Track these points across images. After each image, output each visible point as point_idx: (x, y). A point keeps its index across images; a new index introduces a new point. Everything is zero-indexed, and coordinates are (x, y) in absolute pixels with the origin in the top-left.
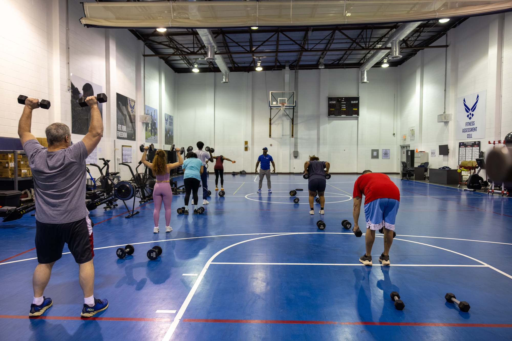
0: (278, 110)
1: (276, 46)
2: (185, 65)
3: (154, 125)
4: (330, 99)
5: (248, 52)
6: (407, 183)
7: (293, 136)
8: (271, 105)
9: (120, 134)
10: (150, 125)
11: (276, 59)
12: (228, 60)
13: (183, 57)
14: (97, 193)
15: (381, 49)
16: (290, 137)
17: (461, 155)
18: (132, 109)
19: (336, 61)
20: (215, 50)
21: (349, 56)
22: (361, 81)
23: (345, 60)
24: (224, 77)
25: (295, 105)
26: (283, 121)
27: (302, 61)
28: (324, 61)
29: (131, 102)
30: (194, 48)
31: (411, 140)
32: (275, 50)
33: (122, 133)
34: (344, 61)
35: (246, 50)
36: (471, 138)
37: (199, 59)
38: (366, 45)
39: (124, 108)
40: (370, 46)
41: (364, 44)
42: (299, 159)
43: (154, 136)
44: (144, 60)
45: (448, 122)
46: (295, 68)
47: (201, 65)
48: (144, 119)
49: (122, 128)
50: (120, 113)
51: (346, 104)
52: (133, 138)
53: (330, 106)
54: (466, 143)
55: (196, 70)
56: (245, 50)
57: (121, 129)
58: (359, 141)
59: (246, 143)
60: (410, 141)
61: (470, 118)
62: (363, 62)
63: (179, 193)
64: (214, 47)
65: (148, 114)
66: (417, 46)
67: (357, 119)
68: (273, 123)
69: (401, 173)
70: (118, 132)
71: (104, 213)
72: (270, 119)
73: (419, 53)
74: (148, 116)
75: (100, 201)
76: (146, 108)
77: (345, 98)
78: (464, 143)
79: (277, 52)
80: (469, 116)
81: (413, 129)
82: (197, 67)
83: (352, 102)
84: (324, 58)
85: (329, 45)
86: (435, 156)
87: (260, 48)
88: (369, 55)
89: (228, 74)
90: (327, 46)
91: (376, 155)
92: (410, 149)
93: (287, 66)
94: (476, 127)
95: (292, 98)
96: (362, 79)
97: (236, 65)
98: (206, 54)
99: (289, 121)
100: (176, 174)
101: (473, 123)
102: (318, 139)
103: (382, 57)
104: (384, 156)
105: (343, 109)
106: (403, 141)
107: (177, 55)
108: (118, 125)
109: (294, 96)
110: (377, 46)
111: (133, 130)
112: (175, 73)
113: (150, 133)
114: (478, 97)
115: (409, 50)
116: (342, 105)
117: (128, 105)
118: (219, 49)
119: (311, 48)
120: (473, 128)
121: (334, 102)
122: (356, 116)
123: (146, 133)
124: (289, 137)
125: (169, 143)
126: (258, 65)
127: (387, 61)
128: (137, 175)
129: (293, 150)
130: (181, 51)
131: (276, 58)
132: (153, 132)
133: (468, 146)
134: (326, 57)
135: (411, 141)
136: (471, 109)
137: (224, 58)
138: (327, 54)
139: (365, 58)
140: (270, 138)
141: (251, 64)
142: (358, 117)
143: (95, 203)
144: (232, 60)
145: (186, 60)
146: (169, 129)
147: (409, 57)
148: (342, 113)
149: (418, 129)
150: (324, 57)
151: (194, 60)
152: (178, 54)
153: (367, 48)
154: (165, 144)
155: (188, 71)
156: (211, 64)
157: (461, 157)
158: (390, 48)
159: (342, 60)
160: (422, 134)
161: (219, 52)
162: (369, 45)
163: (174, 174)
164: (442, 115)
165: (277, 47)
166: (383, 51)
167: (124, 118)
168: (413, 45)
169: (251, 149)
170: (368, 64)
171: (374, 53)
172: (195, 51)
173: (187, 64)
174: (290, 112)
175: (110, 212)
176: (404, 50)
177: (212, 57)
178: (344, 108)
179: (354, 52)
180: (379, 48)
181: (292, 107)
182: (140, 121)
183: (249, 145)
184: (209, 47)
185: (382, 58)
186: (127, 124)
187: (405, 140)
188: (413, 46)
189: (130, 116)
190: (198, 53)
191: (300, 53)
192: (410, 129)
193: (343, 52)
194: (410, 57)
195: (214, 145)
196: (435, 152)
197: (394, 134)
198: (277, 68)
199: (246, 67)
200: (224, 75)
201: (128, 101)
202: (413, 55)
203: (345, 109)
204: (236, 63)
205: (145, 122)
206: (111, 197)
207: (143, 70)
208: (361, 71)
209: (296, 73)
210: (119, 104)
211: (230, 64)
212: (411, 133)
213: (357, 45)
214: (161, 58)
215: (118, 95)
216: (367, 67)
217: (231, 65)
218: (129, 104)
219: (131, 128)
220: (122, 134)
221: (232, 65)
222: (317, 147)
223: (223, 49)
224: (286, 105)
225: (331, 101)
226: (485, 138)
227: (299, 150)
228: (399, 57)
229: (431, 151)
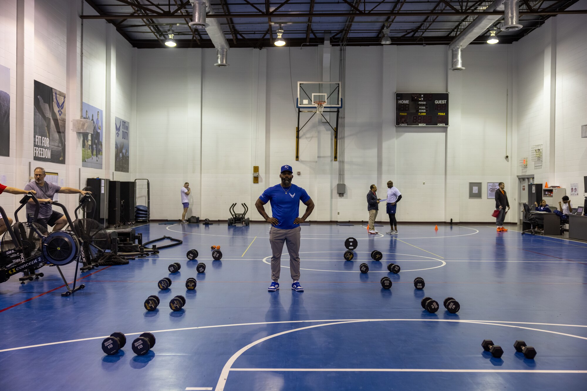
0: (310, 115)
1: (309, 5)
2: (152, 34)
3: (96, 136)
4: (399, 96)
5: (263, 15)
6: (532, 240)
7: (336, 158)
8: (300, 104)
9: (40, 152)
10: (90, 138)
11: (308, 27)
12: (227, 28)
13: (148, 21)
14: (7, 253)
15: (486, 13)
16: (331, 161)
18: (60, 108)
19: (409, 33)
20: (207, 9)
21: (431, 25)
22: (452, 66)
23: (425, 31)
24: (219, 55)
25: (340, 106)
26: (319, 132)
27: (352, 31)
28: (390, 32)
29: (58, 96)
30: (169, 5)
31: (536, 167)
32: (308, 13)
33: (42, 150)
34: (423, 33)
35: (260, 11)
37: (176, 24)
38: (462, 7)
39: (47, 106)
40: (469, 9)
41: (459, 5)
42: (347, 198)
43: (97, 156)
44: (82, 25)
46: (341, 43)
47: (178, 34)
48: (81, 125)
49: (43, 141)
50: (39, 116)
51: (426, 104)
52: (60, 159)
53: (400, 108)
55: (171, 44)
56: (257, 11)
57: (41, 143)
58: (448, 168)
59: (256, 169)
62: (454, 35)
63: (148, 255)
64: (205, 5)
65: (87, 117)
66: (546, 10)
67: (445, 130)
68: (302, 136)
69: (518, 224)
70: (35, 148)
71: (20, 288)
72: (298, 128)
73: (549, 22)
74: (86, 122)
75: (15, 267)
76: (83, 108)
77: (424, 94)
79: (310, 14)
81: (539, 148)
82: (172, 38)
83: (437, 102)
84: (389, 27)
85: (399, 6)
86: (578, 194)
87: (283, 9)
88: (465, 24)
89: (227, 51)
90: (395, 6)
91: (477, 192)
92: (535, 183)
93: (327, 40)
95: (335, 95)
96: (454, 63)
97: (239, 37)
98: (190, 16)
99: (329, 132)
100: (133, 223)
102: (380, 164)
103: (488, 27)
104: (490, 193)
105: (422, 114)
106: (523, 168)
107: (138, 17)
108: (37, 136)
109: (339, 91)
110: (479, 8)
111: (60, 145)
112: (133, 48)
113: (90, 151)
115: (531, 17)
116: (420, 107)
117: (53, 101)
118: (213, 8)
119: (370, 10)
121: (407, 102)
122: (444, 125)
123: (83, 151)
124: (329, 159)
125: (121, 169)
126: (278, 37)
127: (496, 34)
128: (77, 222)
129: (336, 182)
130: (146, 9)
131: (308, 24)
132: (95, 149)
134: (394, 26)
135: (536, 169)
137: (221, 24)
138: (396, 20)
139: (458, 29)
140: (297, 162)
141: (265, 34)
142: (447, 127)
143: (8, 271)
144: (233, 27)
145: (153, 26)
146: (122, 144)
147: (531, 29)
148: (419, 121)
149: (549, 148)
150: (390, 25)
151: (169, 26)
152: (141, 16)
153: (463, 11)
154: (116, 170)
155: (158, 44)
156: (197, 34)
158: (502, 13)
159: (419, 31)
160: (555, 158)
161: (213, 14)
162: (466, 6)
163: (129, 223)
165: (312, 7)
166: (490, 17)
167: (45, 124)
168: (539, 8)
169: (264, 180)
170: (463, 39)
171: (474, 20)
172: (171, 10)
173: (156, 33)
174: (332, 118)
175: (31, 287)
176: (524, 17)
177: (201, 22)
178: (423, 112)
179: (441, 18)
180: (482, 11)
181: (336, 110)
182: (73, 130)
183: (262, 173)
184: (197, 5)
185: (487, 29)
186: (51, 134)
187: (526, 167)
188: (539, 10)
189: (56, 121)
190: (176, 14)
191: (349, 17)
192: (534, 149)
193: (423, 18)
194: (533, 28)
195: (201, 173)
196: (577, 187)
197: (507, 157)
198: (310, 42)
199: (257, 40)
200: (219, 52)
201: (54, 94)
202: (539, 25)
203: (425, 114)
204: (240, 33)
205: (81, 131)
206: (36, 260)
207: (80, 41)
208: (453, 51)
209: (343, 51)
210: (38, 99)
211: (230, 34)
212: (536, 156)
213: (446, 7)
214: (109, 21)
215: (37, 84)
216: (461, 44)
217: (231, 37)
218: (55, 100)
219: (57, 141)
220: (42, 153)
221: (233, 35)
222: (378, 177)
223: (218, 9)
224: (324, 105)
225: (400, 100)
227: (346, 183)
228: (517, 27)
229: (571, 186)
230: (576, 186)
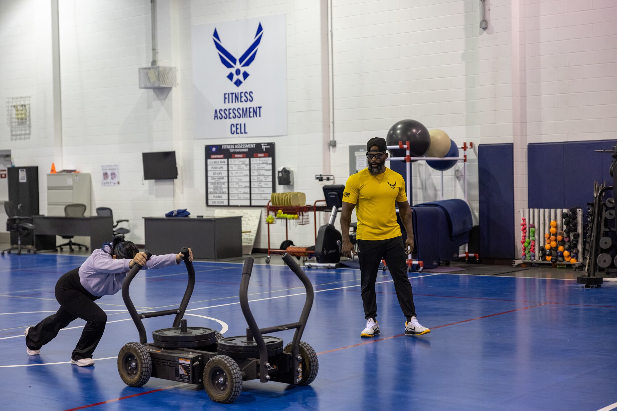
17: (213, 178)
31: (15, 136)
36: (244, 135)
45: (169, 89)
54: (228, 147)
60: (12, 139)
61: (238, 83)
78: (223, 147)
80: (235, 78)
81: (24, 103)
86: (119, 183)
92: (23, 165)
94: (260, 108)
101: (249, 97)
114: (260, 29)
120: (250, 108)
133: (236, 156)
135: (16, 139)
136: (241, 60)
149: (51, 104)
157: (212, 184)
160: (63, 121)
164: (149, 69)
192: (12, 104)
196: (116, 172)
212: (16, 117)
226: (287, 135)
229: (103, 169)
230: (115, 169)
